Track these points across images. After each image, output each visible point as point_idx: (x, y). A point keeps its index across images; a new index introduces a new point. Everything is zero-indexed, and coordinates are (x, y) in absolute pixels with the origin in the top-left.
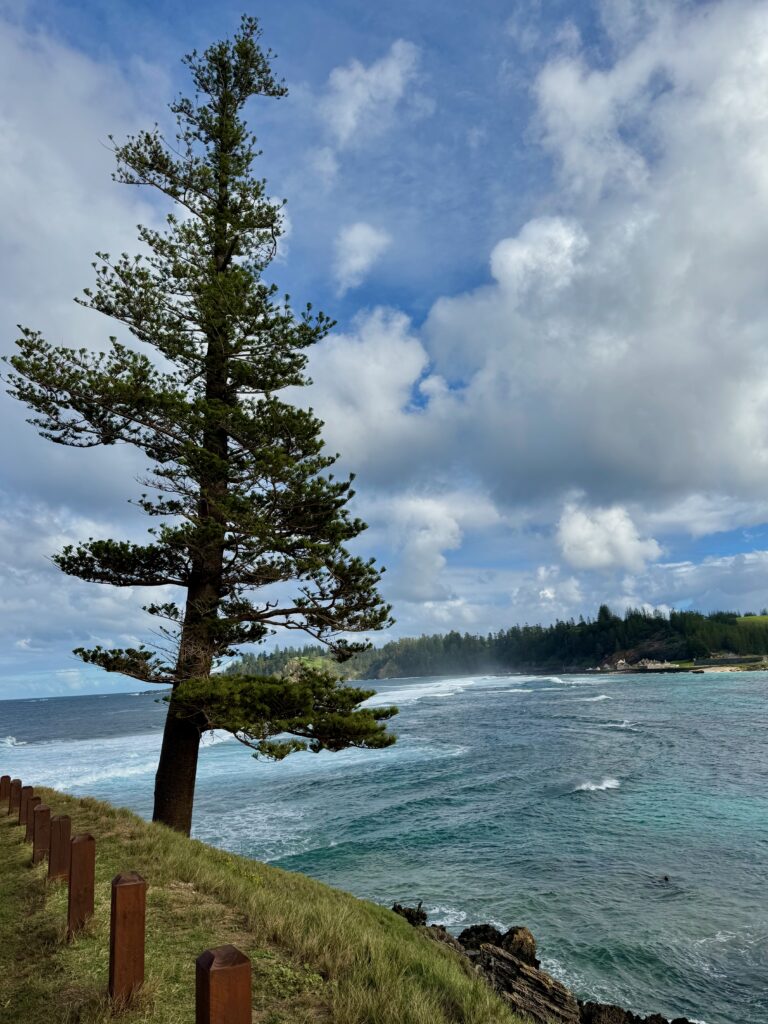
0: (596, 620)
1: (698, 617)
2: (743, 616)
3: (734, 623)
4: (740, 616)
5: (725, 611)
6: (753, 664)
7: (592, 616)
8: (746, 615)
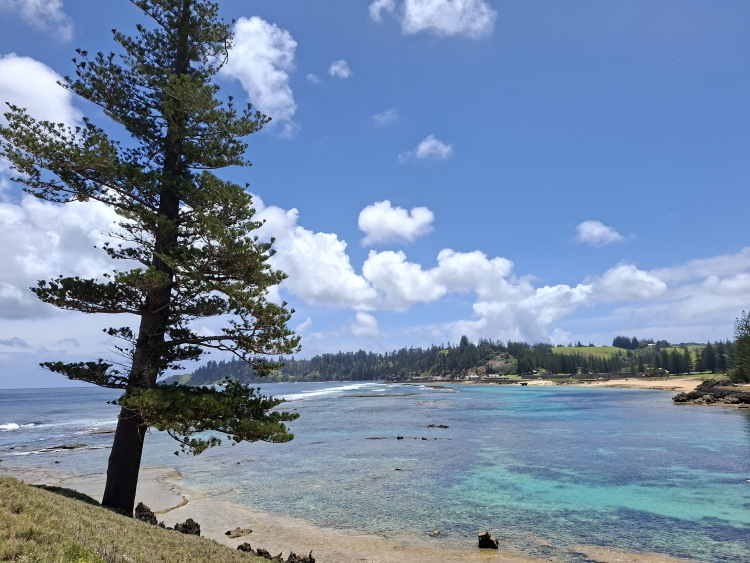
0: (459, 346)
4: (554, 347)
5: (544, 342)
7: (456, 343)
8: (558, 346)
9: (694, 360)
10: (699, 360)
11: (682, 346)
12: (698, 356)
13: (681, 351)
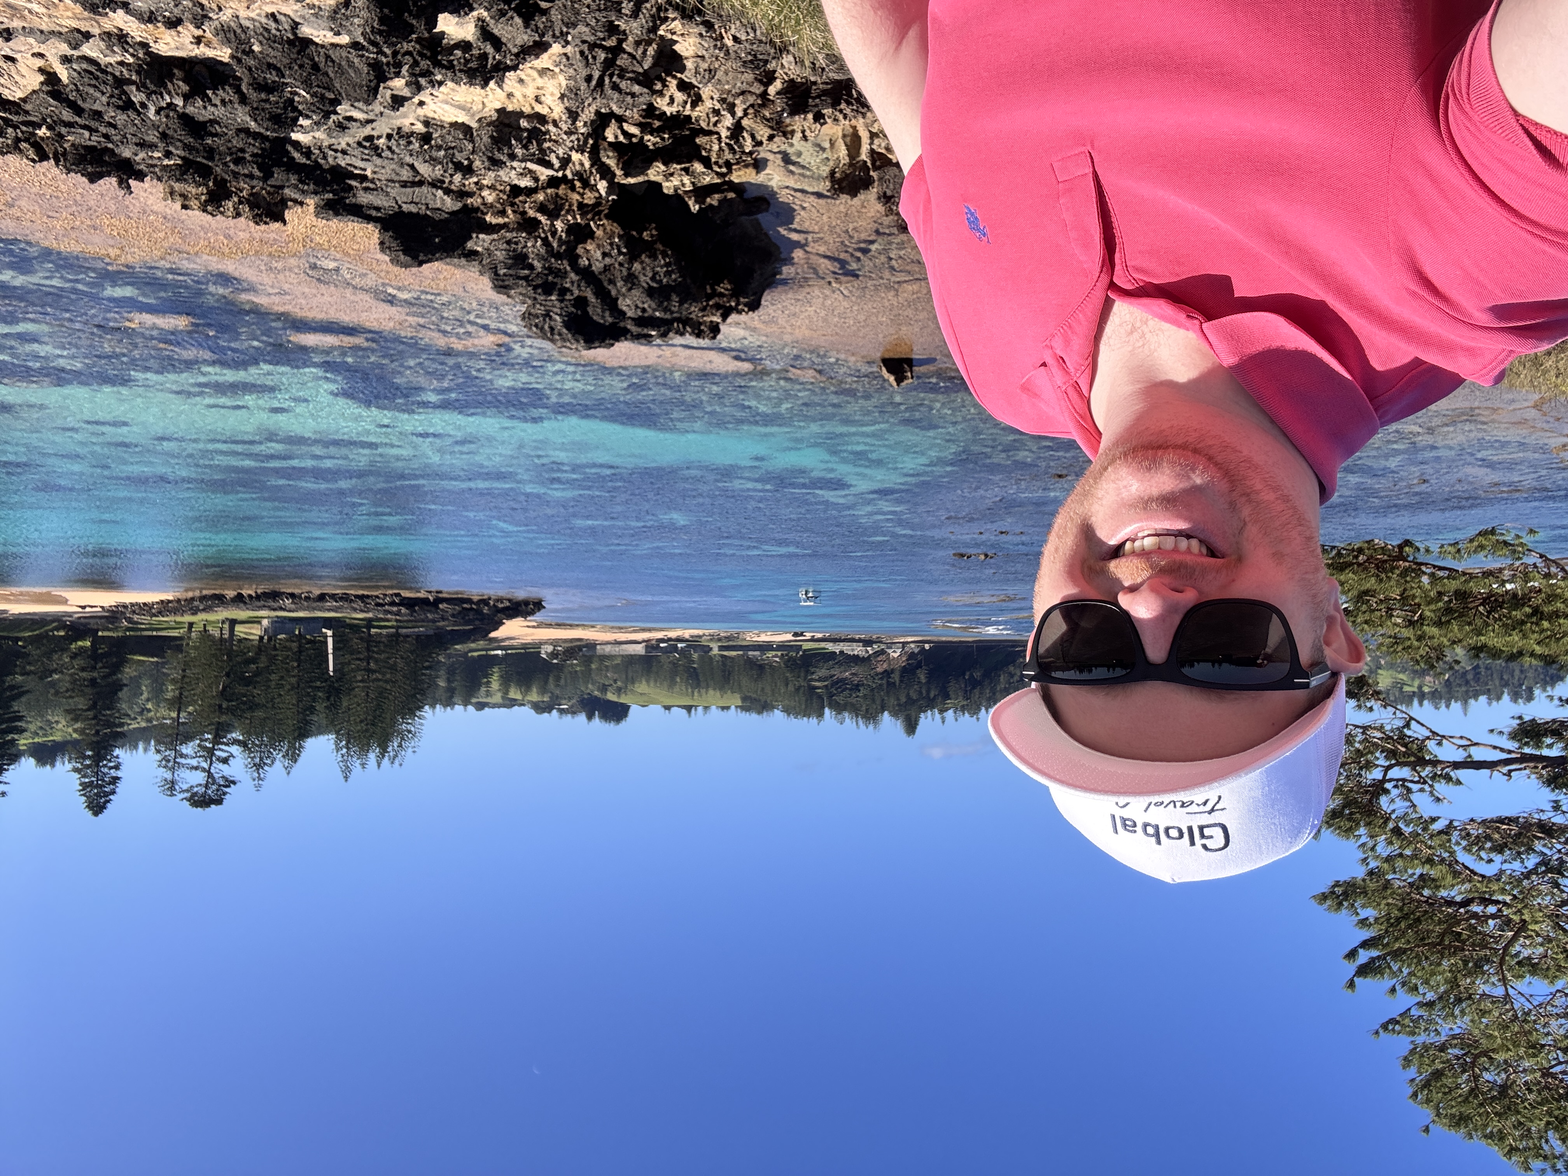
0: (922, 715)
1: (787, 711)
2: (733, 707)
3: (744, 699)
4: (737, 707)
5: (754, 716)
6: (731, 643)
7: (928, 721)
8: (728, 708)
9: (495, 677)
10: (487, 675)
11: (511, 703)
12: (489, 682)
13: (515, 694)
